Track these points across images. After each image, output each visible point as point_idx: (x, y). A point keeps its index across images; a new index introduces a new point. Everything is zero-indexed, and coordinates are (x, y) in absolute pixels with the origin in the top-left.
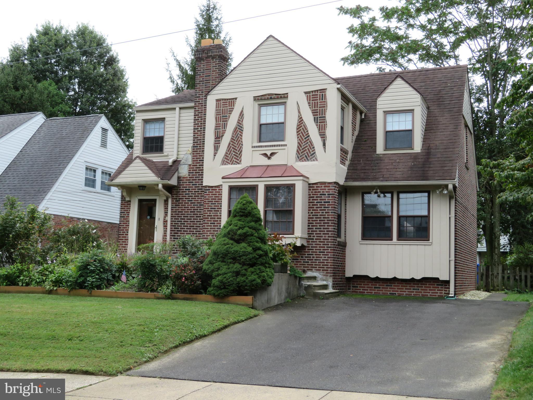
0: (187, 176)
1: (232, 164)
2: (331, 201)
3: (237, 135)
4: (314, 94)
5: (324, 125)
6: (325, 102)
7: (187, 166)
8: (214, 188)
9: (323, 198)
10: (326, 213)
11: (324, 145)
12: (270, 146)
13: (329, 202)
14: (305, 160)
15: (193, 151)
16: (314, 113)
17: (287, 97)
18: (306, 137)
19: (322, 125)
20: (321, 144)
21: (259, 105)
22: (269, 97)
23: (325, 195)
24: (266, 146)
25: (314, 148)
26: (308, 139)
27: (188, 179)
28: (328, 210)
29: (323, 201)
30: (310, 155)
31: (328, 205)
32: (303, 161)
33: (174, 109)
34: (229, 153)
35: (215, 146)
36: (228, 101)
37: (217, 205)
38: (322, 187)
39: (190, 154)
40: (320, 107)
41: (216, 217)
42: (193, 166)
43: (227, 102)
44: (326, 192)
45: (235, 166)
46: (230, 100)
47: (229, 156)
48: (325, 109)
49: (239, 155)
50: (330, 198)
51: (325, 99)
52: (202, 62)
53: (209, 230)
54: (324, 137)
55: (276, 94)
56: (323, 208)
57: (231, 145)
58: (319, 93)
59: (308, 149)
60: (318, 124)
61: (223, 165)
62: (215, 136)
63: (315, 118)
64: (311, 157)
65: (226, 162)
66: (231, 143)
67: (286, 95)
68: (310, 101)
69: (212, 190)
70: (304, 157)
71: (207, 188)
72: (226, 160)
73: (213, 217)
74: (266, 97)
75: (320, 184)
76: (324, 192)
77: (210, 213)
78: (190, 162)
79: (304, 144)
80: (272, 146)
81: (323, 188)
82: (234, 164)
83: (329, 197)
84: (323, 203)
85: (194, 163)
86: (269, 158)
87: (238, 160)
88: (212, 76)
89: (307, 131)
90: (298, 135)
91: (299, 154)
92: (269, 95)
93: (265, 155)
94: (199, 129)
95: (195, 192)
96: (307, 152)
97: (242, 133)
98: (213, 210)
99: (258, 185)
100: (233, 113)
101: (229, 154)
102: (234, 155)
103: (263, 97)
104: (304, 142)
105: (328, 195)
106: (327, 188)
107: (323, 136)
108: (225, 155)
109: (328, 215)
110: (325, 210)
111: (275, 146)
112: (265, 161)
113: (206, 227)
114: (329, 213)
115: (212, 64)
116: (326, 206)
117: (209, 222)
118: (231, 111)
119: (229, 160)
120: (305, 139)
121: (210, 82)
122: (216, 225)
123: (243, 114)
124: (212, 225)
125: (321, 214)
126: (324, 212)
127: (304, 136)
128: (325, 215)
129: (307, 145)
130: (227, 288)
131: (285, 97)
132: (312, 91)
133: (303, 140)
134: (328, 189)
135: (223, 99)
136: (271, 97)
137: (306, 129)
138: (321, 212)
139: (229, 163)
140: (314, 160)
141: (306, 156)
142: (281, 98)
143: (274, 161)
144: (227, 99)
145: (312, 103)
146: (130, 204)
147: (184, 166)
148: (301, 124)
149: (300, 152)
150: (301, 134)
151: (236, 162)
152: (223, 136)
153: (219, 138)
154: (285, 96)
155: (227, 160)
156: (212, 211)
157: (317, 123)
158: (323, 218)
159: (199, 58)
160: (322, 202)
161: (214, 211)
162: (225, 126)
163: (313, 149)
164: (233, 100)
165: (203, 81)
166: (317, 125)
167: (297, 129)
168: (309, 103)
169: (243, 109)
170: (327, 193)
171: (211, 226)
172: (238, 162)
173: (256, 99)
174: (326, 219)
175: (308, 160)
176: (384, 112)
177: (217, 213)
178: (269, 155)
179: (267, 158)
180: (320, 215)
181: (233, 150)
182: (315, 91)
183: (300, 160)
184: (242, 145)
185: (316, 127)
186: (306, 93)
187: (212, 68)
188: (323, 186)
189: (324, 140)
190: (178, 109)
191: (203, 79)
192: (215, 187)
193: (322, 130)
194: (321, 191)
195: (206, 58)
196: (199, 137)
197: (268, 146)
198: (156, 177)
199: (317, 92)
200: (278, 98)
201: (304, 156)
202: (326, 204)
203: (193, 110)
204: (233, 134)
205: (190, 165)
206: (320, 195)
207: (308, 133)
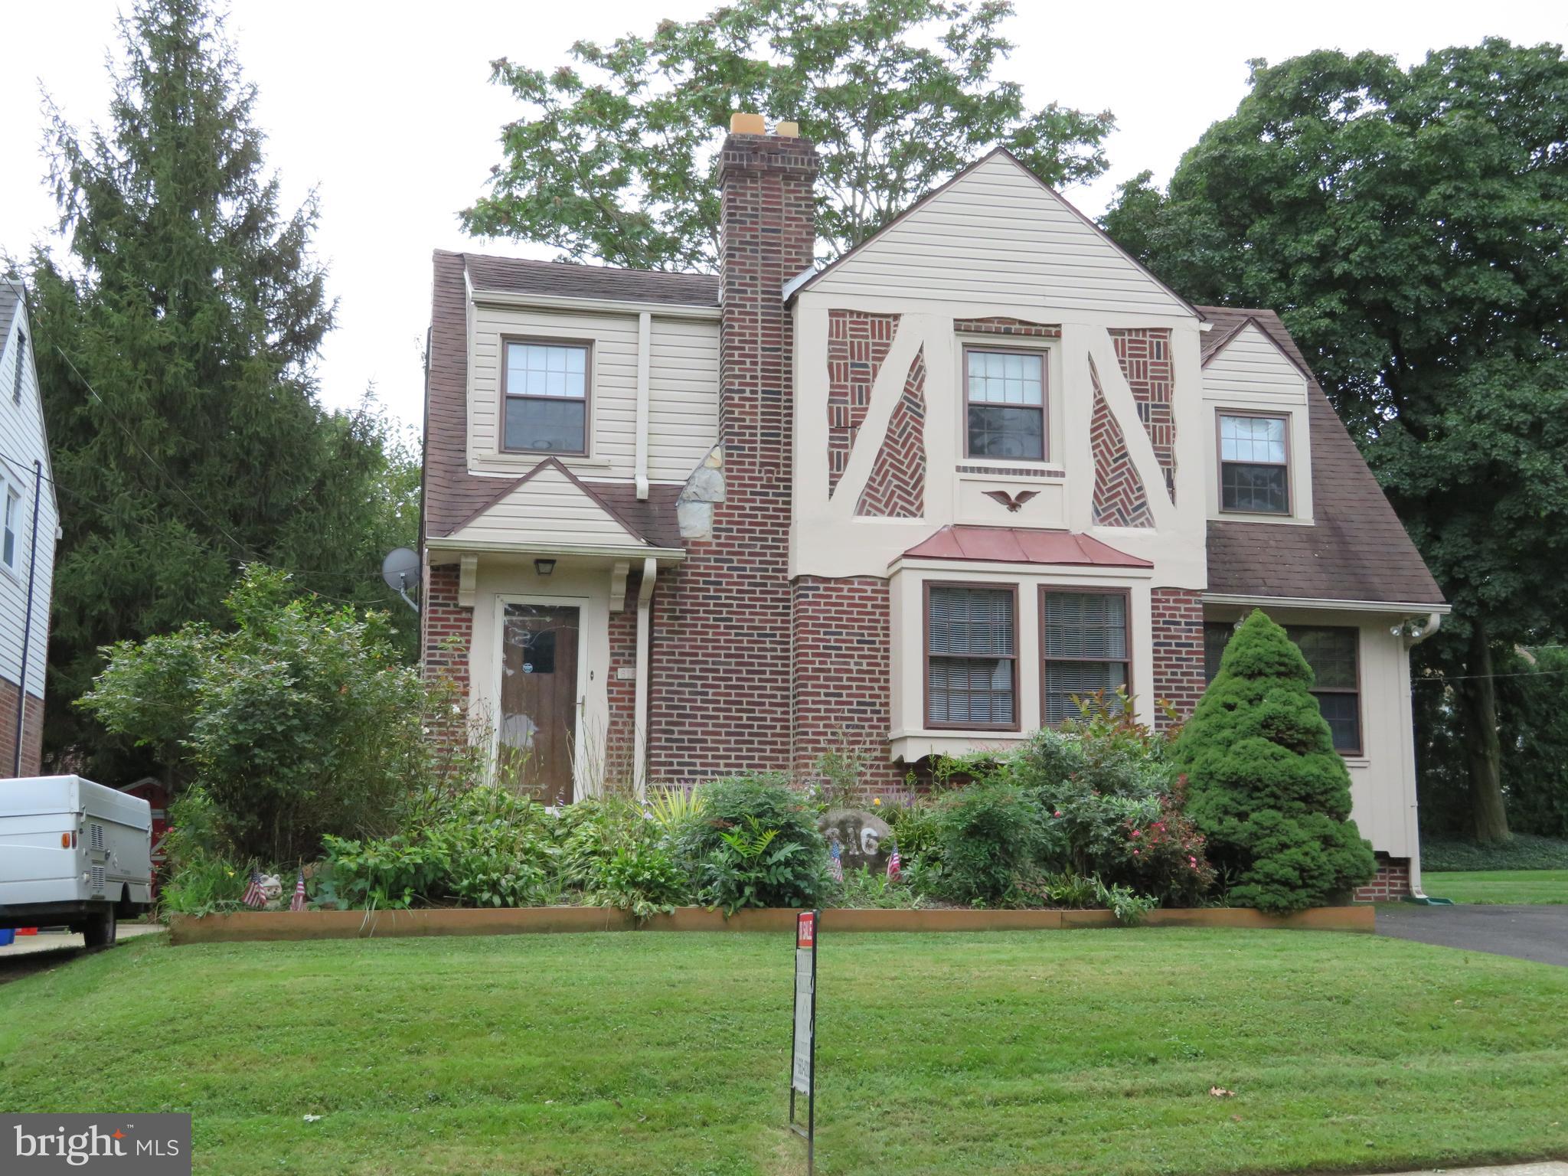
0: (708, 538)
1: (891, 514)
2: (1195, 642)
3: (904, 429)
4: (1134, 337)
5: (1168, 428)
6: (1166, 364)
7: (707, 506)
8: (832, 585)
9: (1173, 633)
10: (1183, 674)
11: (1170, 484)
12: (1015, 472)
13: (1191, 645)
14: (1116, 520)
15: (727, 462)
16: (1138, 390)
17: (1058, 335)
18: (1116, 456)
19: (1161, 428)
20: (1162, 482)
21: (965, 345)
22: (1003, 327)
23: (1178, 623)
24: (1001, 471)
25: (1140, 489)
26: (1125, 464)
27: (714, 548)
28: (1188, 667)
29: (1173, 642)
30: (1130, 508)
31: (1187, 653)
32: (1111, 524)
33: (636, 316)
34: (879, 479)
35: (831, 455)
36: (869, 319)
37: (844, 637)
38: (1168, 601)
39: (719, 469)
40: (1152, 378)
41: (845, 676)
42: (729, 507)
43: (866, 323)
44: (1182, 616)
45: (901, 520)
46: (877, 320)
47: (882, 489)
48: (1166, 386)
49: (914, 488)
50: (1194, 634)
51: (1166, 357)
52: (749, 184)
53: (822, 714)
54: (1168, 463)
55: (1022, 322)
56: (1174, 662)
57: (884, 456)
58: (1148, 339)
59: (1124, 490)
60: (1151, 424)
61: (860, 513)
62: (831, 422)
63: (1139, 407)
64: (1134, 515)
65: (871, 505)
66: (887, 450)
67: (1053, 330)
68: (1124, 355)
69: (826, 589)
70: (1113, 514)
71: (810, 584)
72: (869, 500)
73: (832, 674)
74: (994, 326)
75: (1164, 594)
76: (1174, 616)
77: (821, 663)
78: (720, 496)
79: (1111, 476)
80: (1021, 472)
81: (1171, 604)
82: (899, 515)
83: (1190, 631)
84: (1174, 648)
85: (732, 500)
86: (1013, 506)
87: (912, 504)
88: (786, 232)
89: (1121, 441)
90: (1094, 448)
91: (1100, 503)
92: (1001, 320)
93: (1002, 496)
94: (748, 395)
95: (739, 591)
96: (1122, 501)
97: (922, 425)
98: (833, 652)
99: (1017, 585)
100: (888, 358)
101: (881, 484)
102: (897, 486)
103: (984, 326)
104: (1113, 471)
105: (1187, 624)
106: (1183, 606)
107: (1166, 459)
108: (868, 486)
109: (1189, 681)
110: (1181, 666)
111: (1028, 472)
112: (999, 516)
113: (810, 706)
114: (1191, 674)
115: (784, 195)
116: (1184, 656)
117: (822, 691)
118: (881, 353)
119: (879, 501)
120: (1115, 461)
121: (779, 252)
122: (844, 699)
123: (921, 368)
124: (833, 699)
125: (1169, 677)
126: (1179, 671)
127: (1111, 455)
128: (1181, 681)
129: (1122, 479)
130: (1313, 886)
131: (1049, 335)
132: (1130, 330)
133: (1109, 465)
134: (1186, 609)
135: (852, 312)
136: (1007, 326)
137: (1117, 435)
138: (1169, 671)
139: (883, 512)
140: (1142, 524)
141: (1119, 511)
142: (1038, 334)
143: (1028, 516)
144: (866, 315)
145: (1131, 363)
146: (470, 620)
147: (697, 505)
148: (1102, 415)
149: (1102, 499)
150: (1103, 447)
151: (902, 508)
152: (856, 425)
153: (844, 429)
154: (1053, 332)
155: (872, 502)
156: (829, 655)
157: (1147, 420)
158: (1177, 688)
159: (740, 168)
160: (1170, 644)
161: (837, 656)
162: (864, 397)
163: (1137, 494)
164: (884, 320)
165: (757, 244)
166: (1147, 427)
167: (1093, 430)
168: (1121, 362)
169: (921, 350)
170: (1183, 620)
171: (829, 703)
172: (913, 509)
173: (962, 326)
174: (1184, 693)
175: (1126, 523)
176: (1217, 409)
177: (848, 663)
178: (1013, 497)
179: (1005, 507)
180: (1168, 681)
181: (892, 471)
182: (1137, 330)
183: (1102, 520)
184: (923, 459)
185: (1144, 431)
186: (1112, 331)
187: (784, 208)
188: (1172, 598)
189: (1169, 471)
190: (645, 318)
191: (753, 237)
192: (837, 580)
193: (1161, 442)
194: (1167, 613)
195: (765, 173)
196: (748, 418)
197: (1007, 471)
198: (629, 536)
199: (1144, 335)
200: (1028, 334)
201: (1114, 510)
202: (1184, 650)
203: (715, 331)
204: (891, 422)
205: (718, 505)
206: (1165, 622)
207: (1123, 448)
